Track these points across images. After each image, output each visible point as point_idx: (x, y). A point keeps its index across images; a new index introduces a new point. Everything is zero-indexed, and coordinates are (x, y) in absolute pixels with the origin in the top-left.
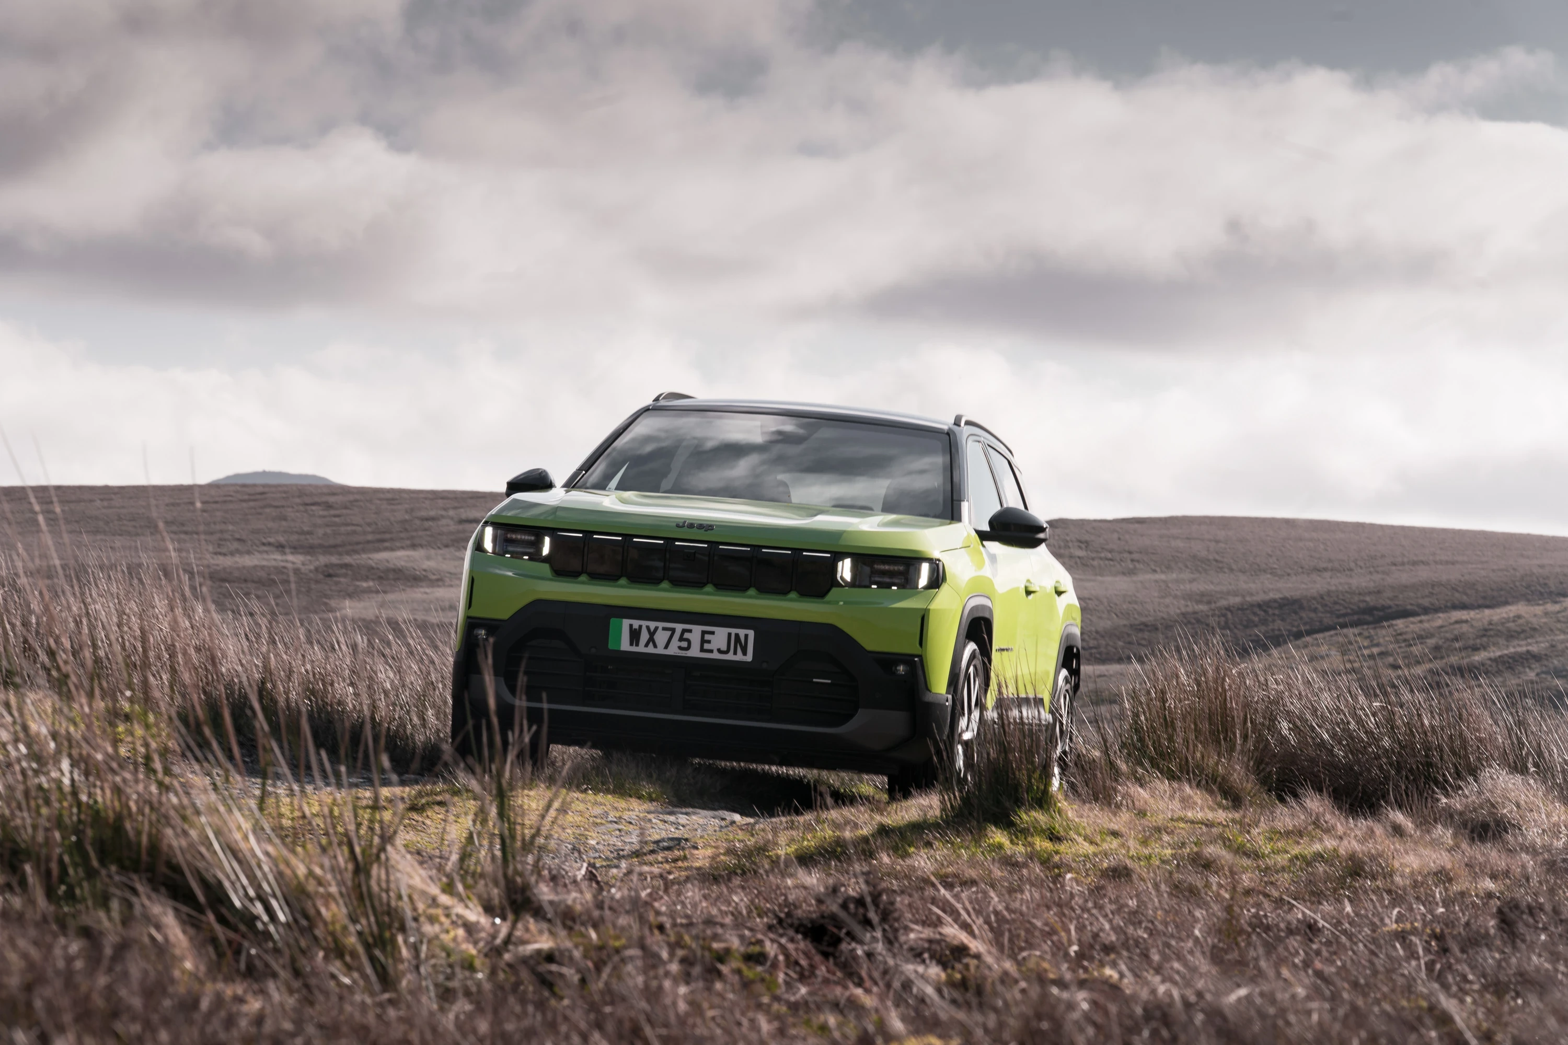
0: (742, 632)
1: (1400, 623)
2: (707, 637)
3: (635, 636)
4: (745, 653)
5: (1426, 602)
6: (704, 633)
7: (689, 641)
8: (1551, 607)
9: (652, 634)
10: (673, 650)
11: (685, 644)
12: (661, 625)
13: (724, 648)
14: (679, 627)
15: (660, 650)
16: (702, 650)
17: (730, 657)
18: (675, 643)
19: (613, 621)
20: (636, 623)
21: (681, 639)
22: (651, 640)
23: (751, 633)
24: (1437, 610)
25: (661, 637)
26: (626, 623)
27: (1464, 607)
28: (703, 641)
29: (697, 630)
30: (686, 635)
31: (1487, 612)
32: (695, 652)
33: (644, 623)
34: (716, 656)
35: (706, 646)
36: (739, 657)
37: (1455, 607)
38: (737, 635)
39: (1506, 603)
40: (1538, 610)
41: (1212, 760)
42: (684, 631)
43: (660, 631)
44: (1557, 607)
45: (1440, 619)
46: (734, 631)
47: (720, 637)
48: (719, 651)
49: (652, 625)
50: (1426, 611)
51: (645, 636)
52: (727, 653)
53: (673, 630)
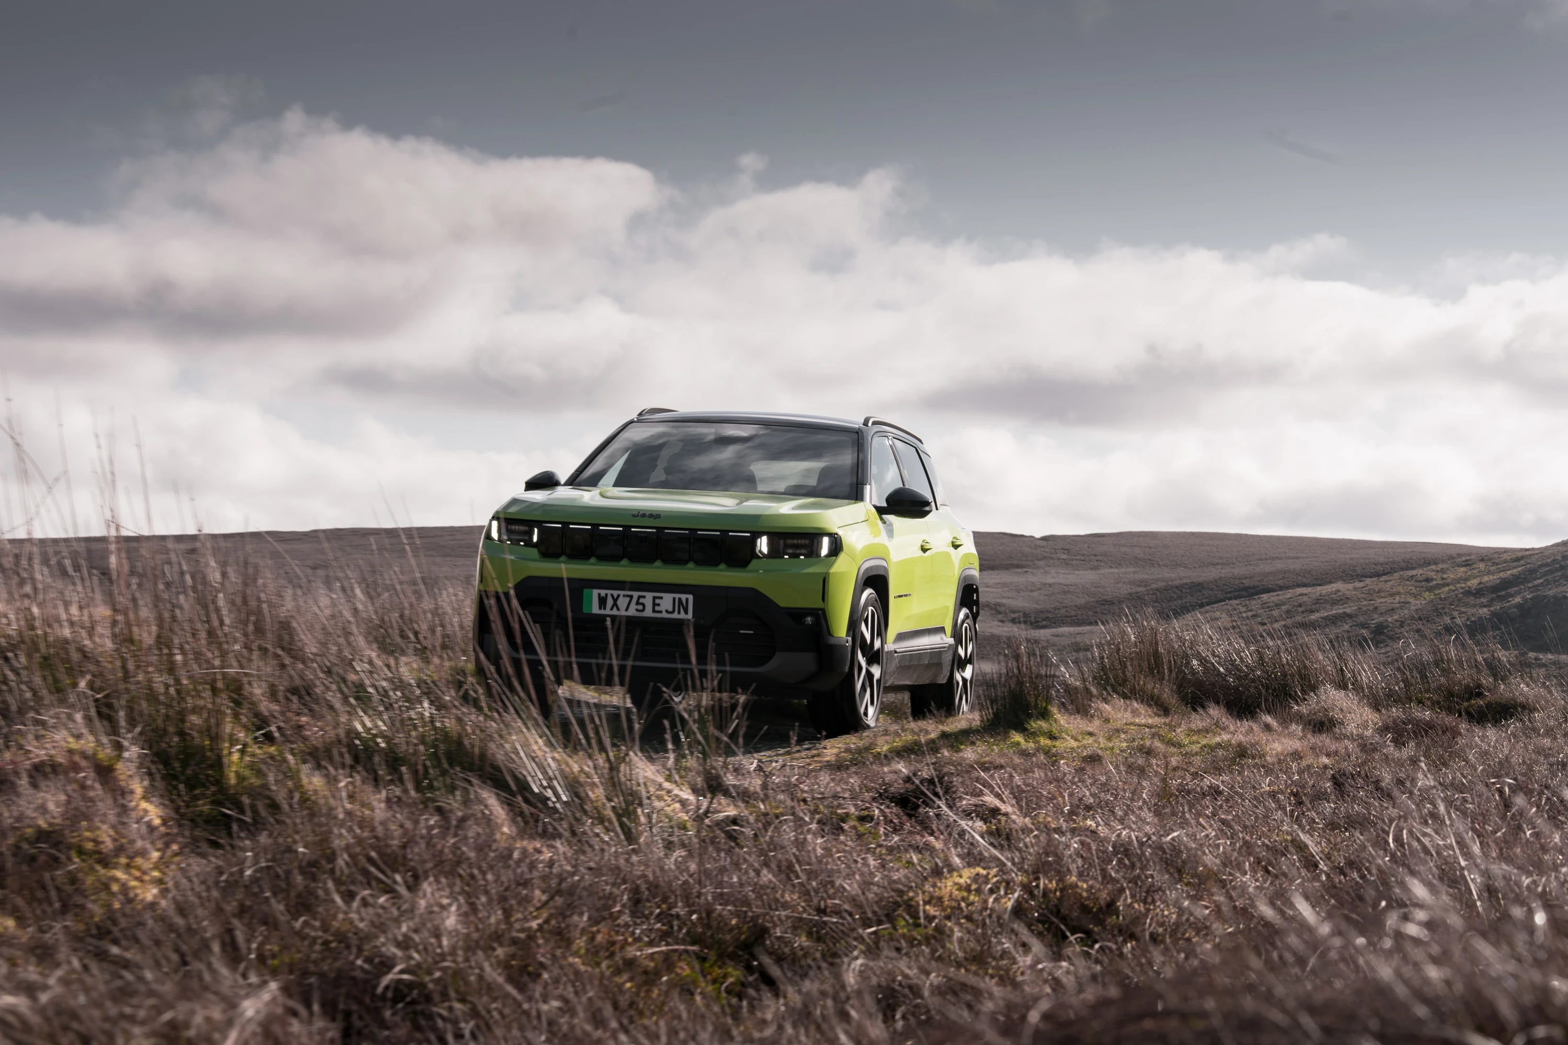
0: (684, 597)
1: (1265, 597)
2: (657, 601)
3: (602, 601)
4: (686, 612)
5: (1281, 583)
6: (654, 598)
7: (643, 605)
8: (1358, 584)
9: (615, 600)
10: (632, 612)
11: (640, 607)
12: (622, 593)
13: (670, 609)
14: (636, 594)
15: (623, 613)
16: (654, 611)
17: (675, 616)
18: (633, 606)
19: (586, 591)
20: (603, 592)
21: (638, 603)
22: (615, 604)
23: (691, 597)
24: (1287, 588)
25: (623, 602)
26: (596, 592)
27: (1304, 585)
28: (655, 605)
29: (649, 596)
30: (642, 600)
31: (1319, 588)
32: (648, 613)
33: (609, 592)
34: (665, 615)
35: (657, 608)
36: (682, 616)
37: (1298, 586)
38: (680, 599)
39: (1330, 582)
40: (1350, 586)
41: (1151, 686)
42: (640, 597)
43: (621, 598)
44: (1361, 584)
45: (1289, 594)
46: (677, 596)
47: (667, 601)
48: (667, 611)
49: (615, 593)
50: (1281, 588)
51: (610, 602)
52: (673, 612)
53: (631, 597)
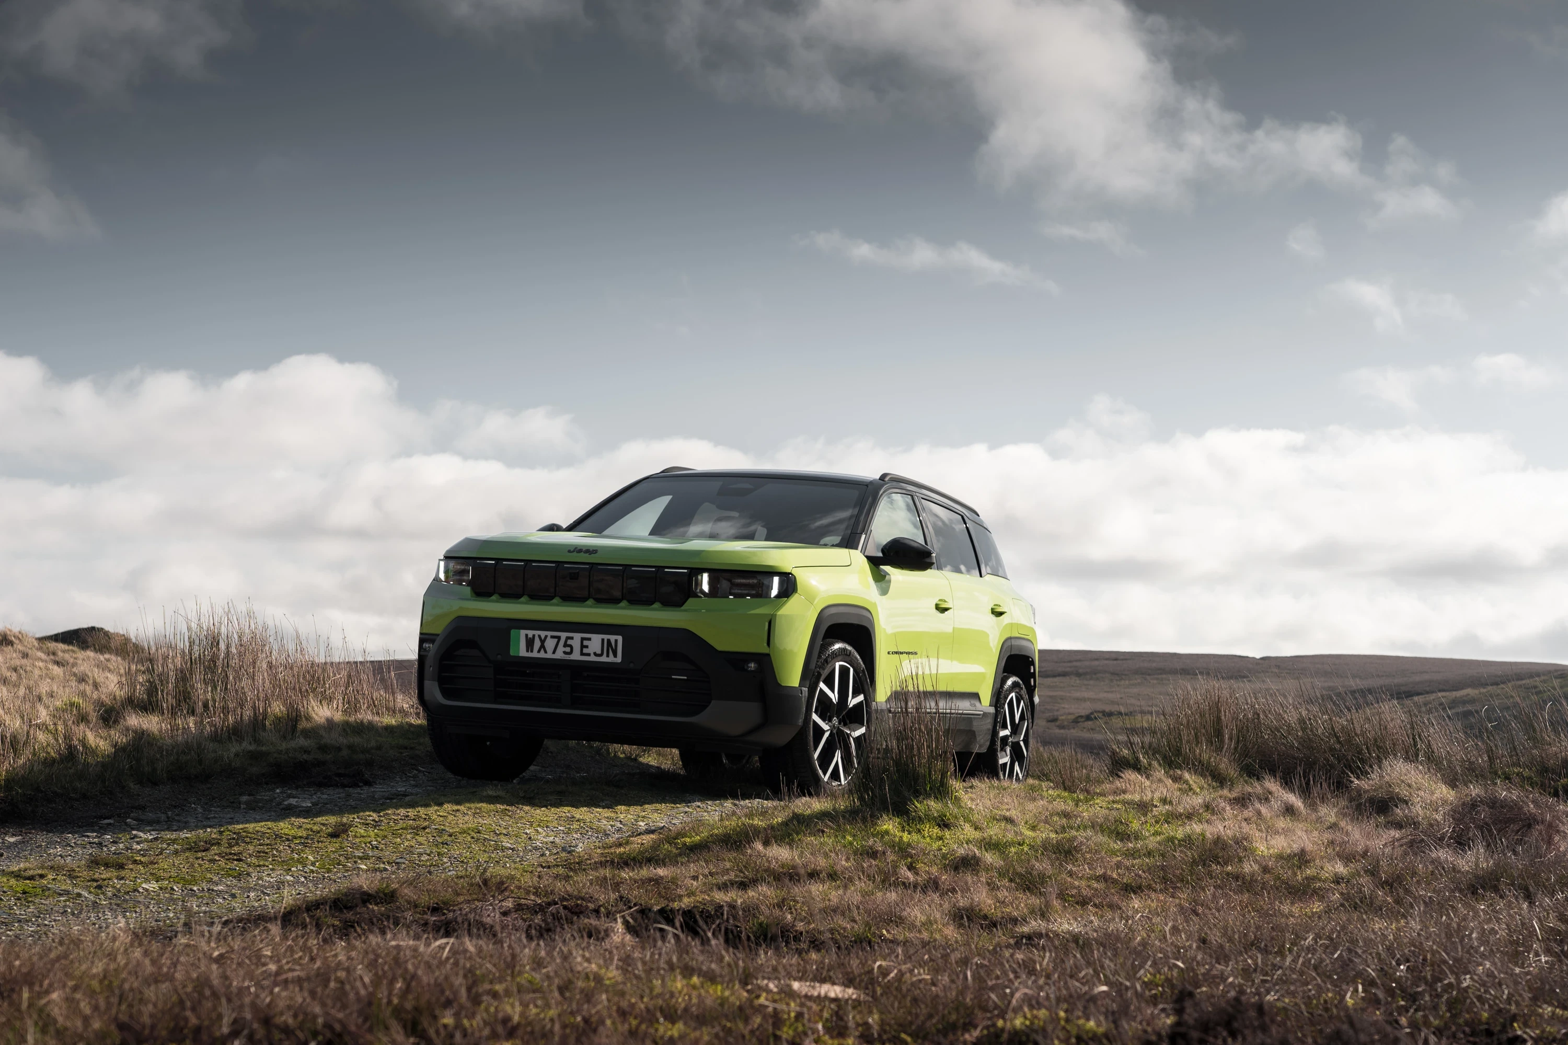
0: (613, 638)
2: (585, 643)
3: (530, 643)
4: (615, 655)
6: (583, 639)
7: (571, 647)
9: (543, 642)
10: (559, 655)
11: (568, 649)
12: (549, 633)
13: (599, 652)
14: (564, 635)
15: (549, 655)
16: (582, 654)
17: (604, 659)
18: (561, 649)
19: (513, 632)
20: (530, 633)
21: (565, 645)
22: (542, 647)
23: (620, 638)
25: (550, 644)
26: (523, 633)
28: (583, 647)
29: (578, 636)
30: (569, 642)
32: (576, 656)
33: (537, 633)
34: (592, 658)
35: (585, 651)
36: (611, 659)
38: (609, 641)
42: (567, 638)
43: (549, 639)
46: (606, 637)
47: (595, 642)
48: (595, 654)
49: (543, 634)
51: (537, 644)
52: (601, 655)
53: (559, 638)
